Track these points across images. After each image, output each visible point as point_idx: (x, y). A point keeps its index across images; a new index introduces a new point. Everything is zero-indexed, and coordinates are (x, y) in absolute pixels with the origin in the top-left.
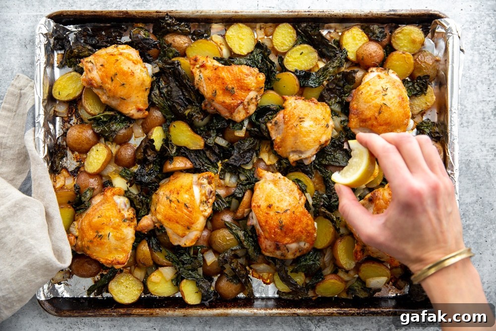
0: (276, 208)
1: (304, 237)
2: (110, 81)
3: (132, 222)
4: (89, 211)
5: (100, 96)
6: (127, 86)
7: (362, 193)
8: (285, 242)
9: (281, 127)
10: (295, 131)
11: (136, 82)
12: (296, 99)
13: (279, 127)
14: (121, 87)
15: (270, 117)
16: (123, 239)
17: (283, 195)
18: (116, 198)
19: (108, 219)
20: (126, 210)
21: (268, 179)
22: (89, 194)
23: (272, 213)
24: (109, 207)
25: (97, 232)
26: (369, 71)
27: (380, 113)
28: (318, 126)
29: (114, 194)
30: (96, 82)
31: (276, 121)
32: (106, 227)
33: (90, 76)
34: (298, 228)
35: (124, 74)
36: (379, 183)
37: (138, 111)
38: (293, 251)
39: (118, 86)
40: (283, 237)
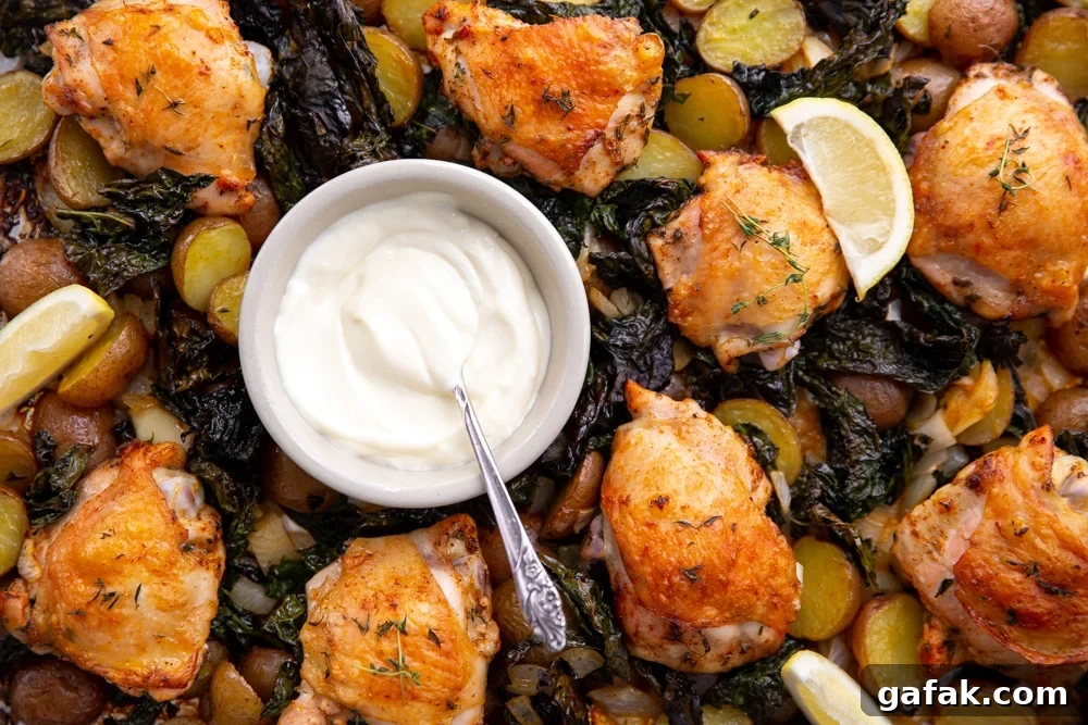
0: (678, 510)
1: (760, 609)
2: (131, 94)
3: (209, 551)
4: (76, 517)
5: (102, 142)
6: (187, 113)
7: (944, 464)
8: (702, 620)
9: (692, 252)
10: (737, 264)
11: (213, 98)
12: (741, 163)
13: (686, 248)
14: (168, 114)
15: (658, 217)
16: (184, 605)
17: (702, 470)
18: (160, 475)
19: (135, 543)
20: (193, 514)
21: (659, 417)
22: (76, 464)
23: (665, 526)
24: (140, 505)
25: (101, 584)
26: (972, 73)
27: (1002, 208)
28: (807, 248)
29: (155, 464)
30: (90, 97)
31: (677, 230)
32: (127, 568)
33: (70, 76)
34: (742, 578)
35: (178, 69)
36: (1000, 430)
37: (222, 193)
38: (723, 650)
39: (156, 109)
40: (694, 603)
